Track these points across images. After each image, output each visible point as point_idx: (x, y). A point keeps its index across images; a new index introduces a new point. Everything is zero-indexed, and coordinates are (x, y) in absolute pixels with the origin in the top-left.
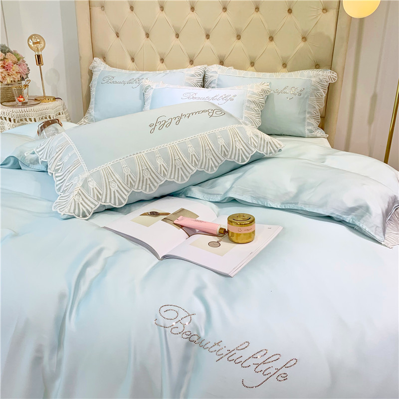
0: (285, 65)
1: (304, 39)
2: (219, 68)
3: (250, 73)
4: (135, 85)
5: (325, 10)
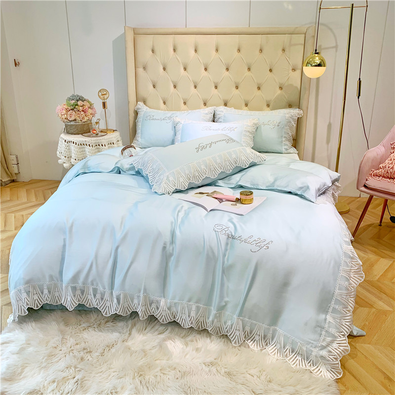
0: (268, 106)
1: (281, 88)
2: (224, 109)
3: (245, 112)
4: (168, 121)
5: (294, 70)
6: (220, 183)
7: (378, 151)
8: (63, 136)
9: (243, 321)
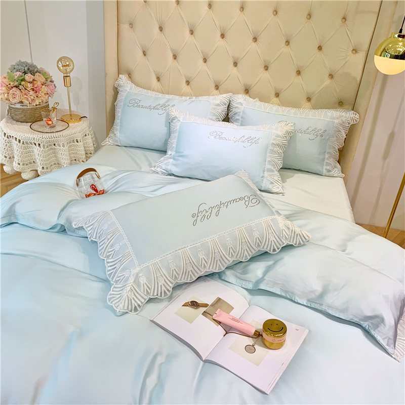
1: (331, 76)
2: (245, 100)
4: (161, 112)
5: (355, 51)
8: (3, 124)
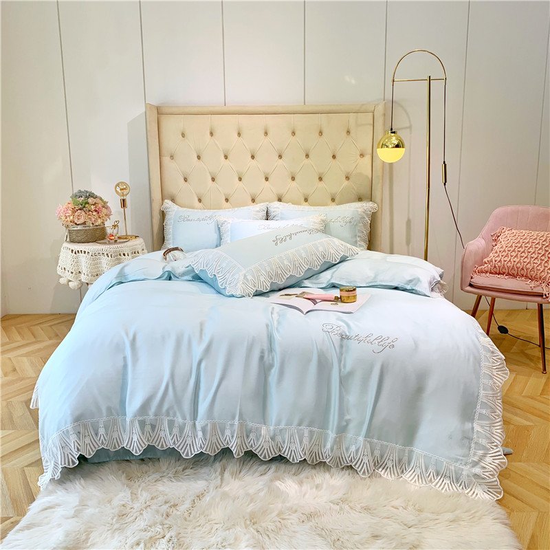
0: (333, 200)
1: (347, 178)
4: (209, 221)
5: (362, 155)
6: (307, 283)
7: (477, 244)
8: (66, 245)
9: (370, 443)
